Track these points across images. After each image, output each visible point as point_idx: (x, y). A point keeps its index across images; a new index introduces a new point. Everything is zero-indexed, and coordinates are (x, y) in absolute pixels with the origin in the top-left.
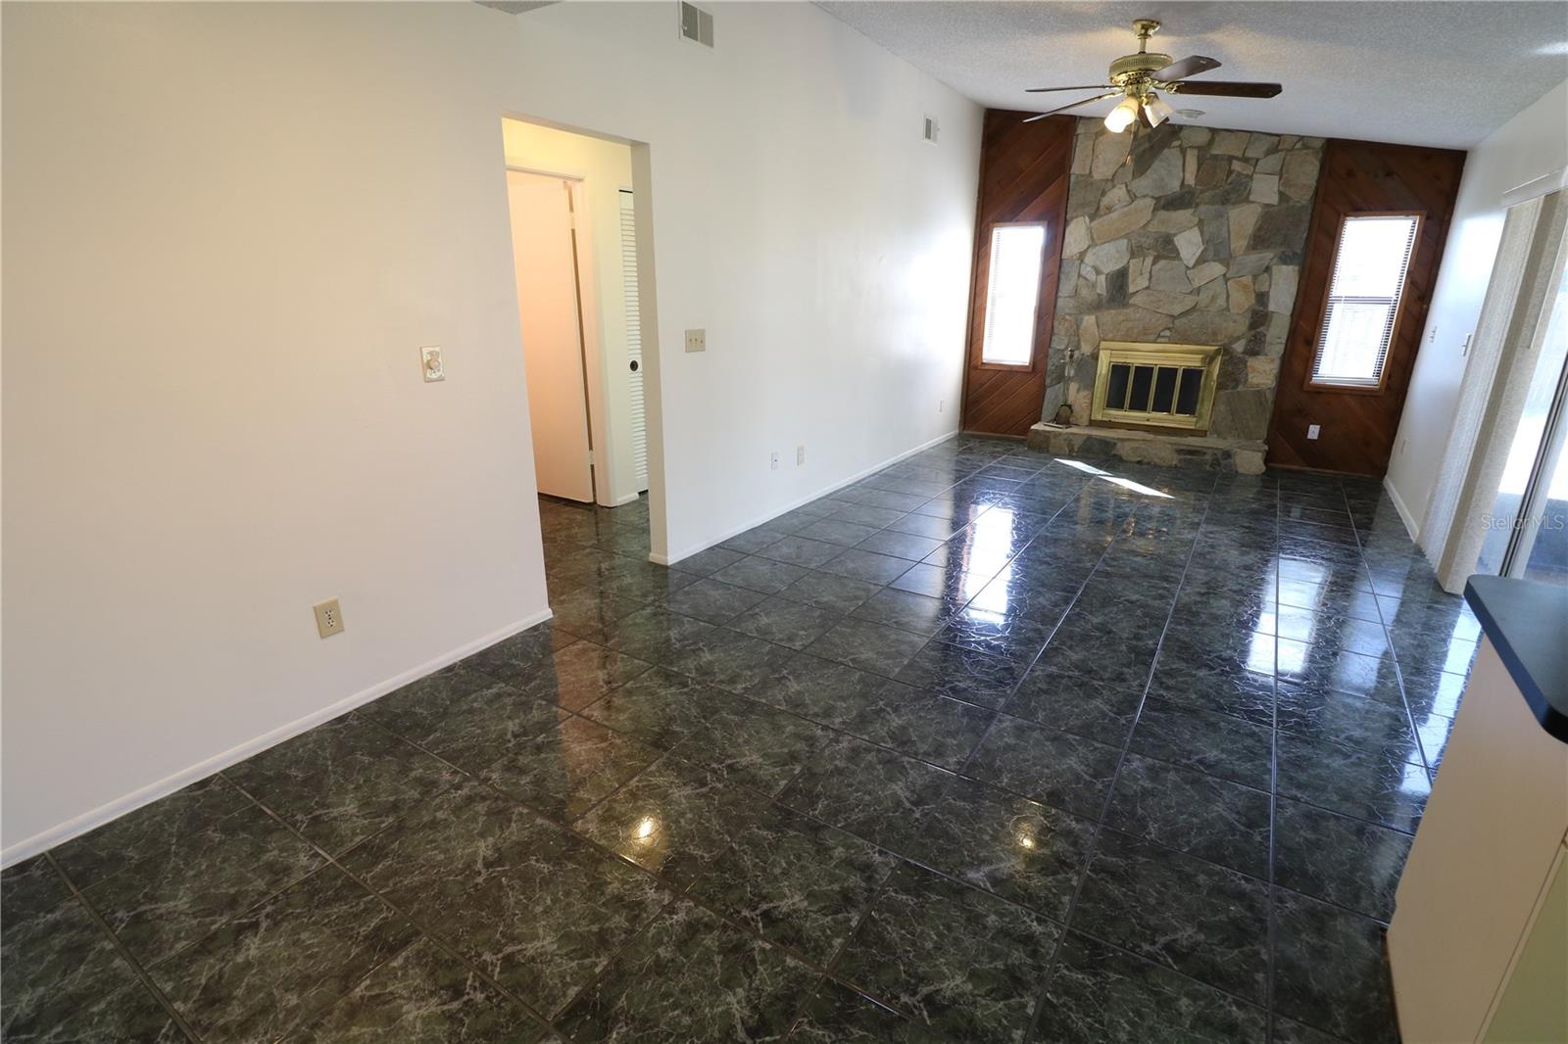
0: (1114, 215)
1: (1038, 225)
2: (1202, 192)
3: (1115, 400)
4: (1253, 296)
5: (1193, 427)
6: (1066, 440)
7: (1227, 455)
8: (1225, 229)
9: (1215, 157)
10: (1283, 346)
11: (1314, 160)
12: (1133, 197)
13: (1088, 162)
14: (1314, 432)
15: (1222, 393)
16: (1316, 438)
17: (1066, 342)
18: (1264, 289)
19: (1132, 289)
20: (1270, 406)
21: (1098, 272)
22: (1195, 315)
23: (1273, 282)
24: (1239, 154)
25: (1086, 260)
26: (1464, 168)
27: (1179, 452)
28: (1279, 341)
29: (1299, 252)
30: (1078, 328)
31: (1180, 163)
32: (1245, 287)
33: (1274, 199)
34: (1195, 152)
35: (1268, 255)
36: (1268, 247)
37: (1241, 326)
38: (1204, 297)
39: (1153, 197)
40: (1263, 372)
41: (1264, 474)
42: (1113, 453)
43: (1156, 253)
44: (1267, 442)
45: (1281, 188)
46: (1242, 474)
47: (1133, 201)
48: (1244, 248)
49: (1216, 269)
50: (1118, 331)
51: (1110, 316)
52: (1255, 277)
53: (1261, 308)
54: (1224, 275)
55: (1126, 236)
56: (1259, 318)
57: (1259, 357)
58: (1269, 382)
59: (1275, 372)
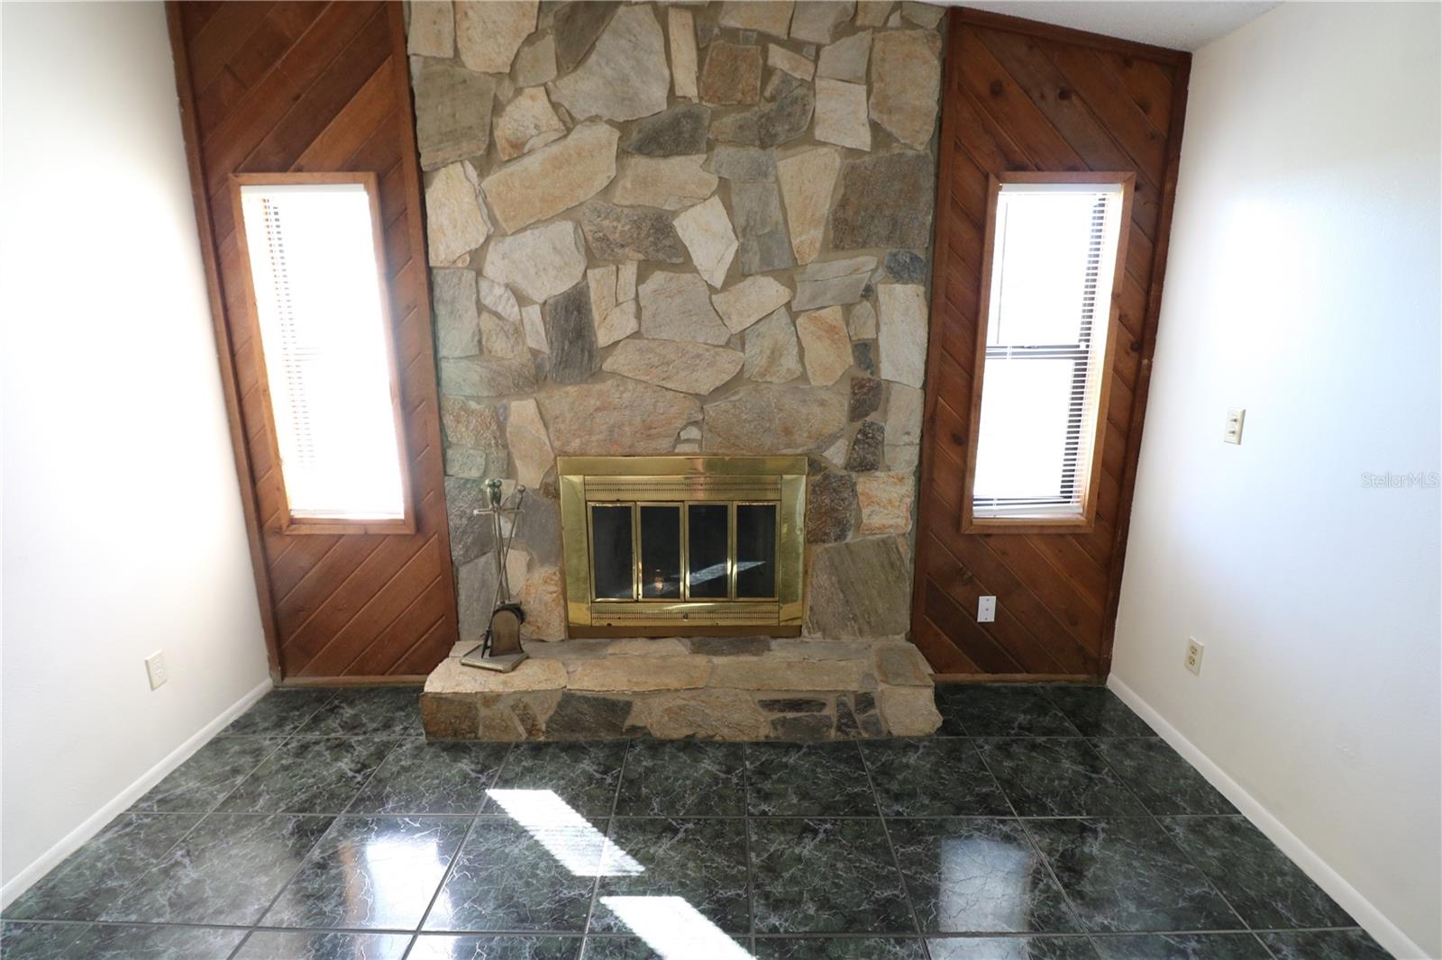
0: (532, 163)
1: (355, 181)
2: (715, 115)
3: (612, 577)
4: (849, 350)
5: (773, 622)
6: (514, 708)
7: (866, 701)
8: (775, 203)
9: (731, 34)
10: (916, 450)
11: (927, 53)
12: (569, 123)
13: (447, 27)
14: (987, 608)
15: (818, 548)
16: (991, 619)
17: (481, 461)
18: (868, 334)
19: (603, 338)
20: (908, 568)
21: (522, 300)
22: (743, 392)
23: (884, 318)
24: (779, 31)
25: (489, 270)
26: (1190, 89)
27: (769, 706)
28: (906, 439)
29: (922, 256)
30: (502, 427)
31: (658, 44)
32: (832, 330)
33: (862, 139)
34: (687, 18)
35: (866, 263)
36: (864, 245)
37: (835, 413)
38: (755, 354)
39: (611, 122)
40: (887, 504)
41: (941, 728)
42: (628, 723)
43: (641, 257)
44: (914, 638)
45: (875, 116)
46: (903, 740)
47: (569, 131)
48: (818, 245)
49: (767, 293)
50: (590, 433)
51: (566, 398)
52: (847, 308)
53: (867, 375)
54: (788, 305)
55: (568, 214)
56: (866, 394)
57: (877, 474)
58: (901, 522)
59: (909, 500)
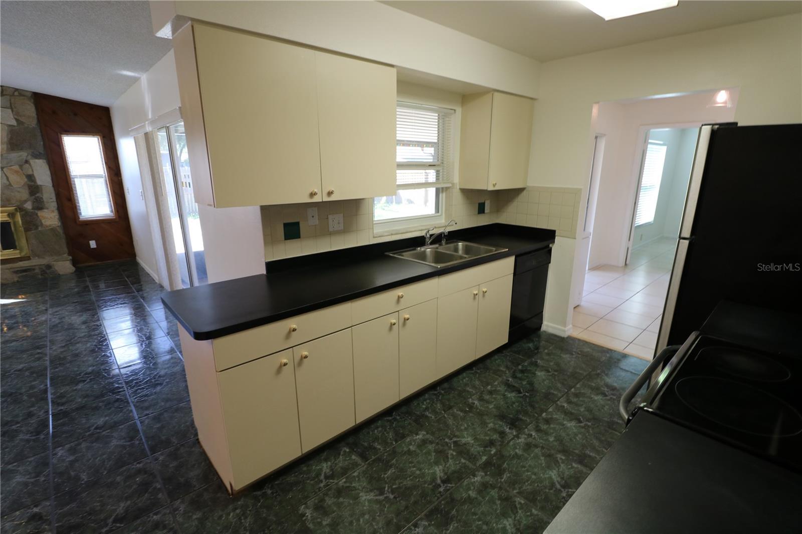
4: (25, 177)
5: (19, 256)
7: (49, 267)
10: (56, 203)
11: (30, 103)
14: (93, 244)
15: (29, 233)
16: (95, 247)
18: (30, 172)
20: (63, 235)
23: (34, 169)
26: (111, 115)
27: (16, 272)
28: (51, 200)
29: (43, 153)
32: (17, 172)
33: (13, 123)
35: (24, 154)
36: (21, 149)
37: (24, 194)
40: (50, 218)
41: (75, 271)
44: (70, 254)
45: (16, 117)
46: (63, 275)
48: (5, 149)
52: (21, 166)
53: (33, 184)
56: (34, 189)
57: (45, 210)
58: (57, 223)
59: (57, 217)
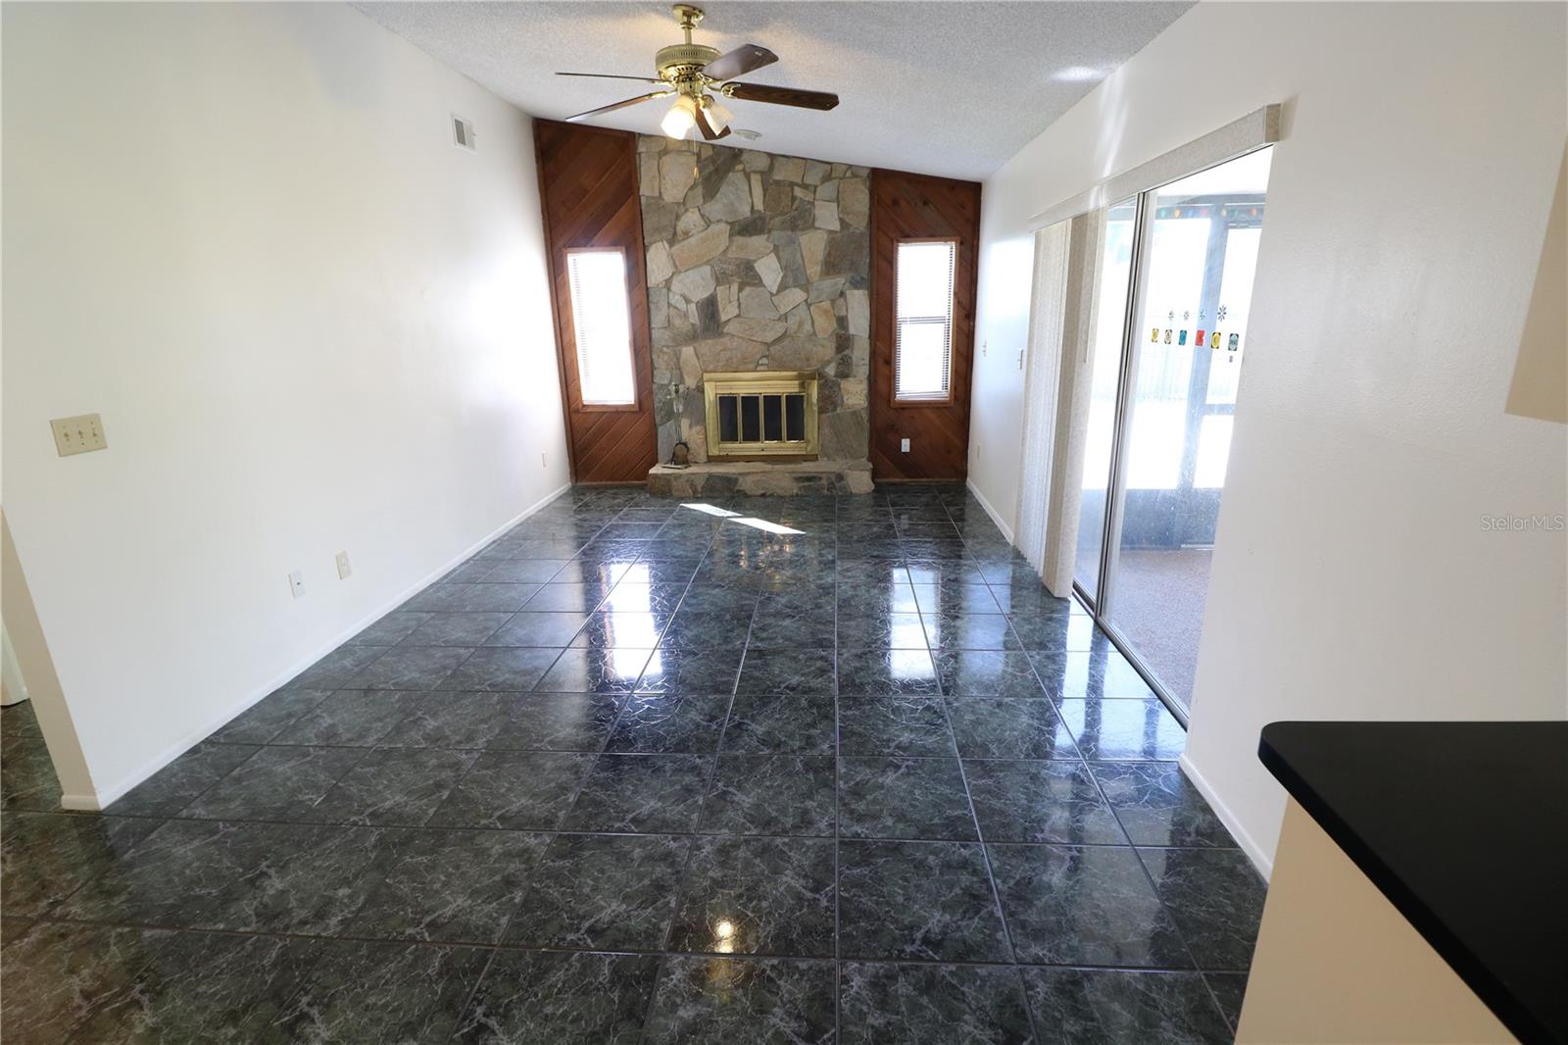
0: (692, 240)
1: (616, 250)
2: (772, 218)
3: (728, 434)
4: (834, 320)
5: (804, 453)
6: (687, 481)
7: (840, 477)
8: (799, 255)
9: (778, 183)
10: (867, 367)
11: (863, 188)
12: (708, 223)
13: (656, 184)
14: (906, 445)
15: (824, 416)
16: (908, 450)
17: (669, 376)
18: (843, 313)
19: (723, 318)
20: (867, 425)
21: (688, 301)
22: (786, 342)
23: (850, 306)
24: (799, 181)
25: (673, 288)
26: (982, 198)
27: (798, 479)
28: (863, 362)
29: (865, 277)
30: (678, 359)
31: (747, 188)
32: (826, 312)
33: (836, 226)
34: (758, 177)
35: (840, 281)
36: (839, 273)
37: (829, 350)
38: (792, 323)
39: (726, 222)
40: (855, 394)
41: (874, 491)
42: (737, 488)
43: (740, 280)
44: (870, 459)
45: (841, 215)
46: (856, 495)
47: (708, 226)
48: (818, 274)
49: (796, 295)
50: (718, 362)
51: (707, 346)
52: (833, 302)
53: (843, 332)
54: (806, 301)
55: (707, 263)
56: (843, 342)
57: (850, 379)
58: (862, 402)
59: (866, 392)
